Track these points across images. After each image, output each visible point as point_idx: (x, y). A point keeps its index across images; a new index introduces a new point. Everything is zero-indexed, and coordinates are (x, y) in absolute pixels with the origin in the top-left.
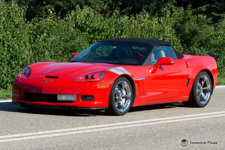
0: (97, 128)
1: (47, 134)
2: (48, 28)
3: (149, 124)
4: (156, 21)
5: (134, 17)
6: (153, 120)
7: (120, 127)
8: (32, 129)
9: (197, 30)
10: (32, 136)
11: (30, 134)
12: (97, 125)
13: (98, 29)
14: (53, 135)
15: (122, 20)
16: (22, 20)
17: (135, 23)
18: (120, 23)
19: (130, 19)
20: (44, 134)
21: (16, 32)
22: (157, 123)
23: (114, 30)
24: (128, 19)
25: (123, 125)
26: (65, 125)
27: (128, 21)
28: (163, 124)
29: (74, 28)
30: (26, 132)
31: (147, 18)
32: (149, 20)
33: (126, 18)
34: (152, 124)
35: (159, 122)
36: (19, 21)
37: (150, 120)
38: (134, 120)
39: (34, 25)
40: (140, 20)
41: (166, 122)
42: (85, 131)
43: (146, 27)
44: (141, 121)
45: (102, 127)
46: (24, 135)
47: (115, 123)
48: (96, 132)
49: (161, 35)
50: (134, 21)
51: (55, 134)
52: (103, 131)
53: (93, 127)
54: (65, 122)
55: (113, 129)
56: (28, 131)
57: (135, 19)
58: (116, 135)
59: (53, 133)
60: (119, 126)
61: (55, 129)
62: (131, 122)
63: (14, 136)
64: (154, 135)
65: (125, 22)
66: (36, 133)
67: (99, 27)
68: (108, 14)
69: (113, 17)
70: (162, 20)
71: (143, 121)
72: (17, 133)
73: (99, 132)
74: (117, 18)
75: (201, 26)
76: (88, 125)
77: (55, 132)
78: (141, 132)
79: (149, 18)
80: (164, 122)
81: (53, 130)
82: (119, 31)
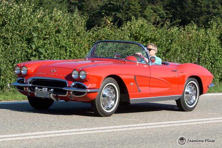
0: (146, 126)
1: (101, 130)
2: (105, 36)
3: (192, 123)
4: (203, 32)
5: (183, 28)
6: (197, 120)
7: (166, 126)
8: (88, 125)
10: (87, 131)
11: (86, 129)
12: (146, 123)
13: (150, 39)
14: (106, 131)
15: (172, 30)
16: (82, 29)
17: (184, 34)
18: (170, 33)
19: (179, 30)
20: (98, 130)
21: (77, 40)
22: (200, 123)
23: (165, 40)
24: (178, 30)
25: (169, 123)
26: (118, 122)
27: (177, 32)
28: (205, 124)
29: (129, 36)
30: (83, 127)
31: (195, 29)
32: (197, 31)
33: (176, 29)
34: (195, 123)
35: (202, 122)
36: (80, 30)
37: (194, 120)
38: (179, 120)
39: (93, 33)
40: (188, 31)
41: (208, 122)
42: (135, 128)
43: (194, 38)
44: (185, 121)
45: (150, 125)
46: (80, 130)
47: (162, 121)
48: (144, 129)
49: (207, 45)
50: (183, 31)
51: (108, 130)
52: (151, 128)
53: (142, 125)
54: (117, 120)
55: (160, 127)
56: (85, 127)
57: (184, 30)
58: (162, 132)
59: (106, 129)
60: (165, 124)
61: (108, 126)
62: (177, 122)
63: (71, 130)
64: (196, 134)
65: (175, 33)
66: (91, 129)
67: (151, 37)
68: (160, 25)
69: (164, 27)
70: (208, 31)
71: (188, 121)
72: (75, 128)
73: (147, 129)
74: (168, 29)
76: (138, 123)
77: (108, 128)
78: (185, 131)
79: (196, 30)
80: (206, 122)
81: (106, 126)
82: (170, 41)
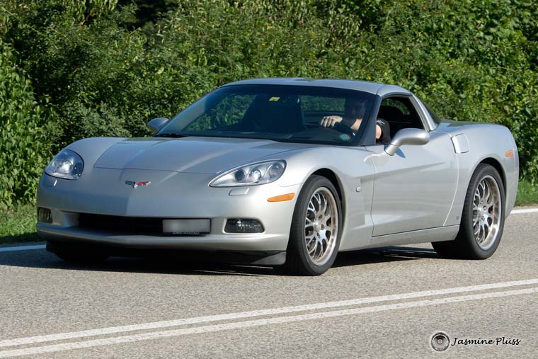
9: (87, 46)
75: (100, 33)
